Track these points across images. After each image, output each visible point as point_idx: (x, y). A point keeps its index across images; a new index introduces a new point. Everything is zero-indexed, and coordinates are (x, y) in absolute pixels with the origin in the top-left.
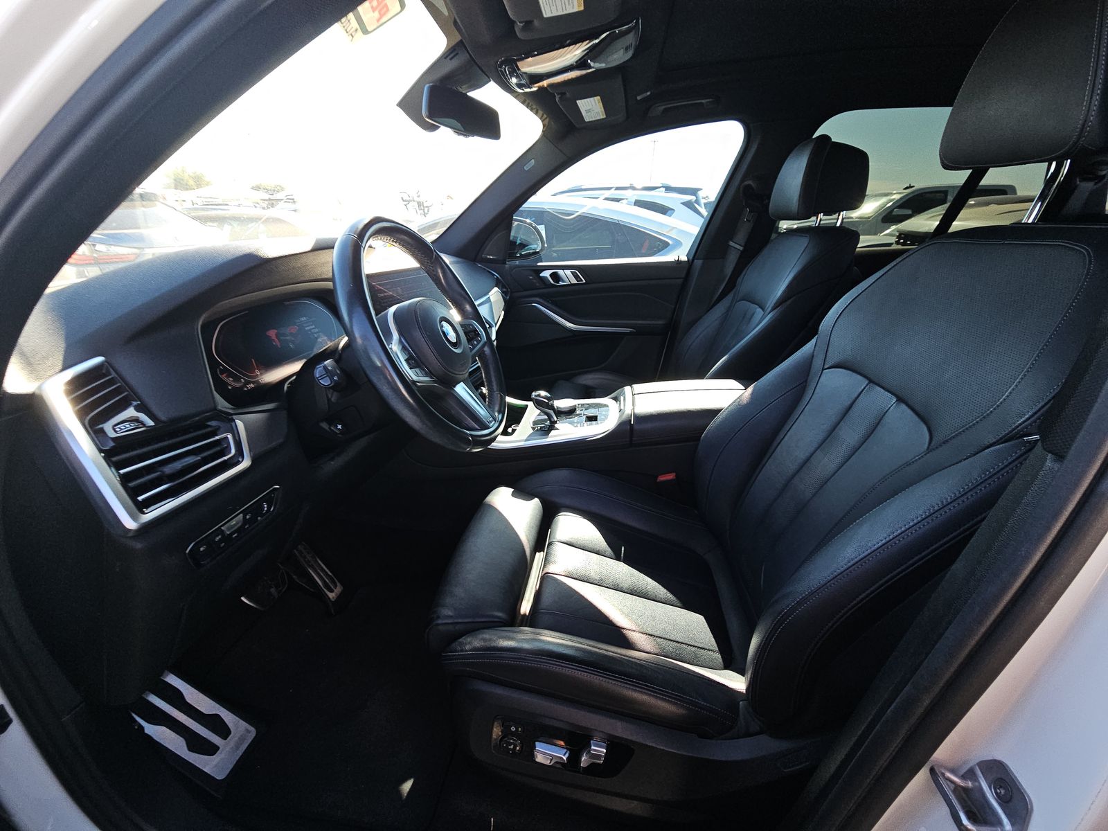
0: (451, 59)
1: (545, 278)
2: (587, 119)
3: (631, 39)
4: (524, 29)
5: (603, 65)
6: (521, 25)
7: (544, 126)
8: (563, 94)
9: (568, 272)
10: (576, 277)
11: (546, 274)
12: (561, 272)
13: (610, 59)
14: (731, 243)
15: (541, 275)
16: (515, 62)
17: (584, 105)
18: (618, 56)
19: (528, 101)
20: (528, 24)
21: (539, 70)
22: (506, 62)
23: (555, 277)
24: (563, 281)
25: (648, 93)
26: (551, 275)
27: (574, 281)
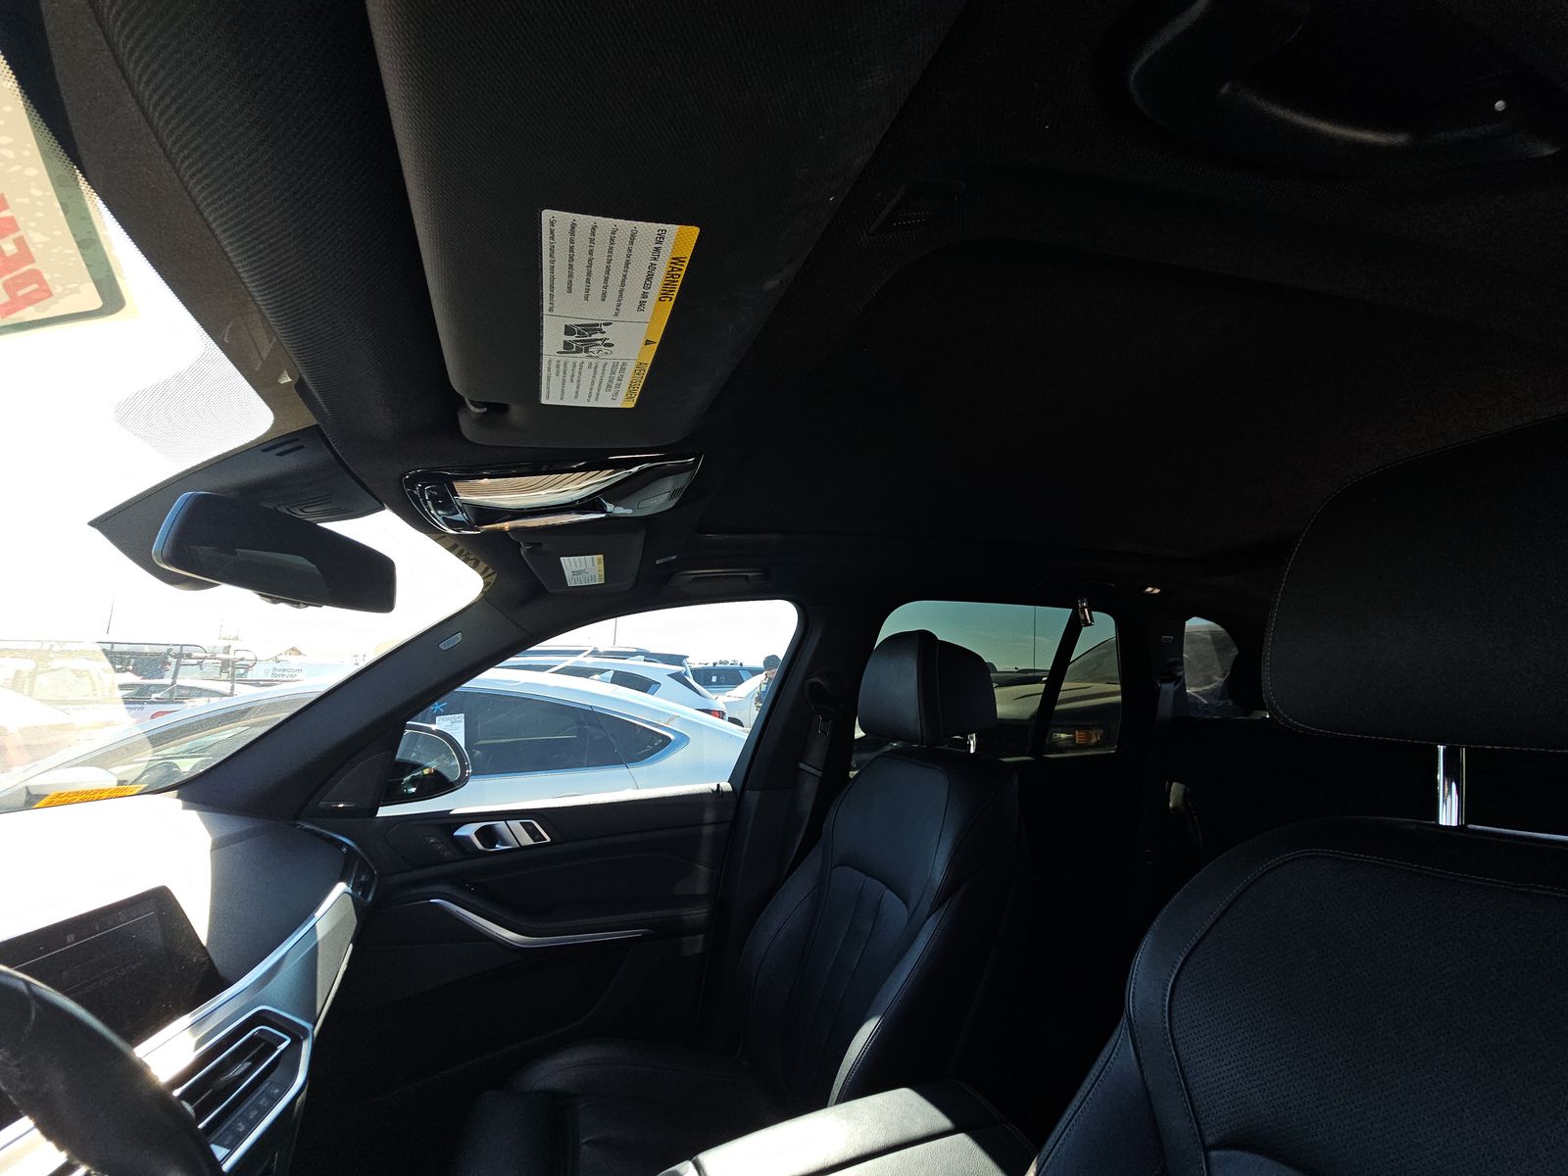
0: (280, 454)
1: (467, 839)
2: (571, 583)
3: (683, 480)
4: (482, 420)
5: (629, 512)
6: (477, 410)
7: (486, 584)
8: (536, 545)
9: (515, 824)
10: (532, 832)
11: (469, 831)
12: (501, 825)
13: (643, 504)
14: (802, 766)
15: (456, 834)
16: (449, 482)
17: (569, 564)
18: (658, 500)
19: (461, 548)
20: (496, 411)
21: (502, 502)
22: (427, 477)
23: (488, 835)
24: (504, 843)
25: (674, 557)
26: (478, 833)
27: (526, 840)
